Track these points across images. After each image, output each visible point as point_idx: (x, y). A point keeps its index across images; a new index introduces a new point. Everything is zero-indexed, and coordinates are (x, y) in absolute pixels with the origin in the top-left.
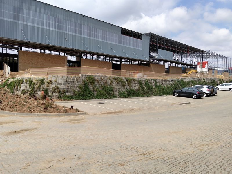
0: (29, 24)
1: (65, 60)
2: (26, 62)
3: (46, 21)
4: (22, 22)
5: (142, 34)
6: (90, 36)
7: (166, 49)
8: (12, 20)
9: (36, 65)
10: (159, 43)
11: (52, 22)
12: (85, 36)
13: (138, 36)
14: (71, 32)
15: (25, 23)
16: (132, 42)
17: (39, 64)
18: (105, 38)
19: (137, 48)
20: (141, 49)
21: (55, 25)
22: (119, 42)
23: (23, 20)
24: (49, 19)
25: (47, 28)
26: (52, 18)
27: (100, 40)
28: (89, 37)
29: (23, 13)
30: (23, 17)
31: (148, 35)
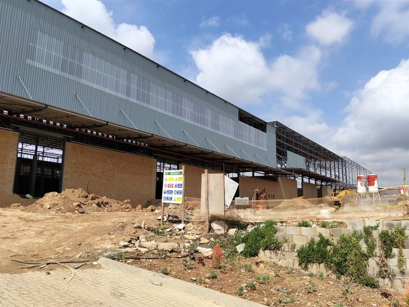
0: (91, 84)
1: (152, 168)
2: (80, 170)
3: (123, 82)
4: (77, 79)
5: (266, 123)
6: (195, 121)
7: (296, 152)
8: (58, 72)
9: (100, 177)
10: (287, 141)
11: (134, 87)
12: (186, 120)
13: (261, 125)
14: (165, 109)
15: (84, 82)
16: (253, 137)
17: (105, 176)
18: (215, 126)
19: (261, 148)
20: (265, 150)
21: (138, 92)
22: (236, 134)
23: (79, 75)
24: (129, 80)
25: (125, 97)
26: (134, 78)
27: (210, 129)
28: (193, 123)
29: (81, 61)
30: (80, 68)
31: (272, 124)
